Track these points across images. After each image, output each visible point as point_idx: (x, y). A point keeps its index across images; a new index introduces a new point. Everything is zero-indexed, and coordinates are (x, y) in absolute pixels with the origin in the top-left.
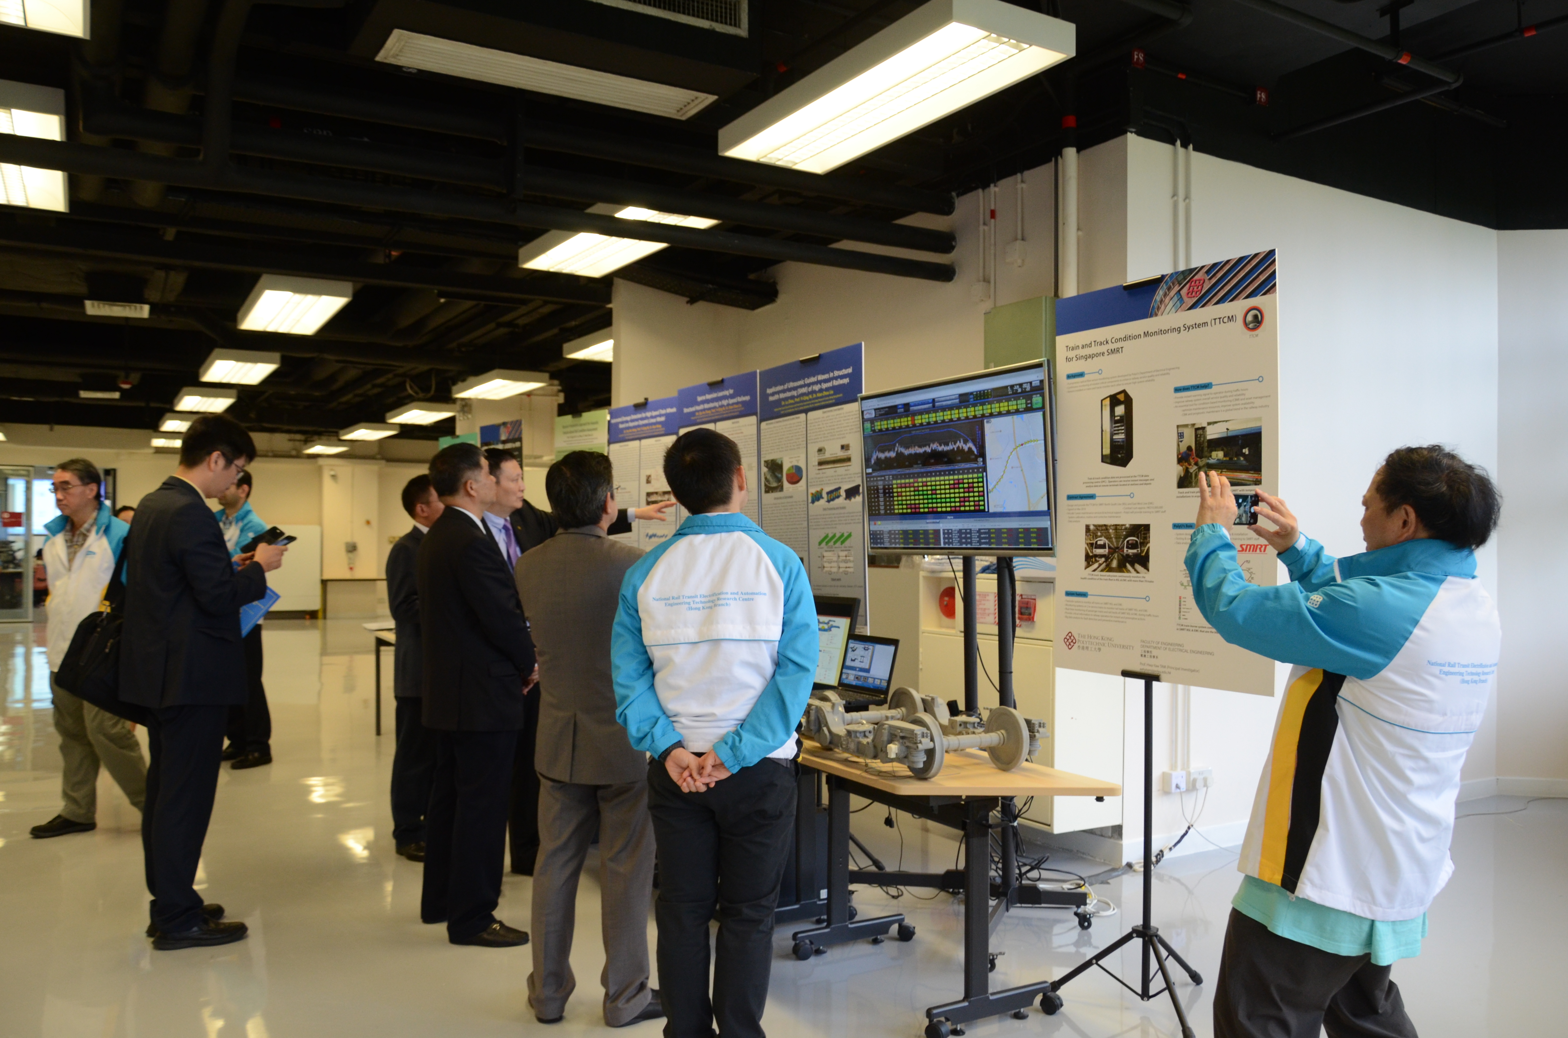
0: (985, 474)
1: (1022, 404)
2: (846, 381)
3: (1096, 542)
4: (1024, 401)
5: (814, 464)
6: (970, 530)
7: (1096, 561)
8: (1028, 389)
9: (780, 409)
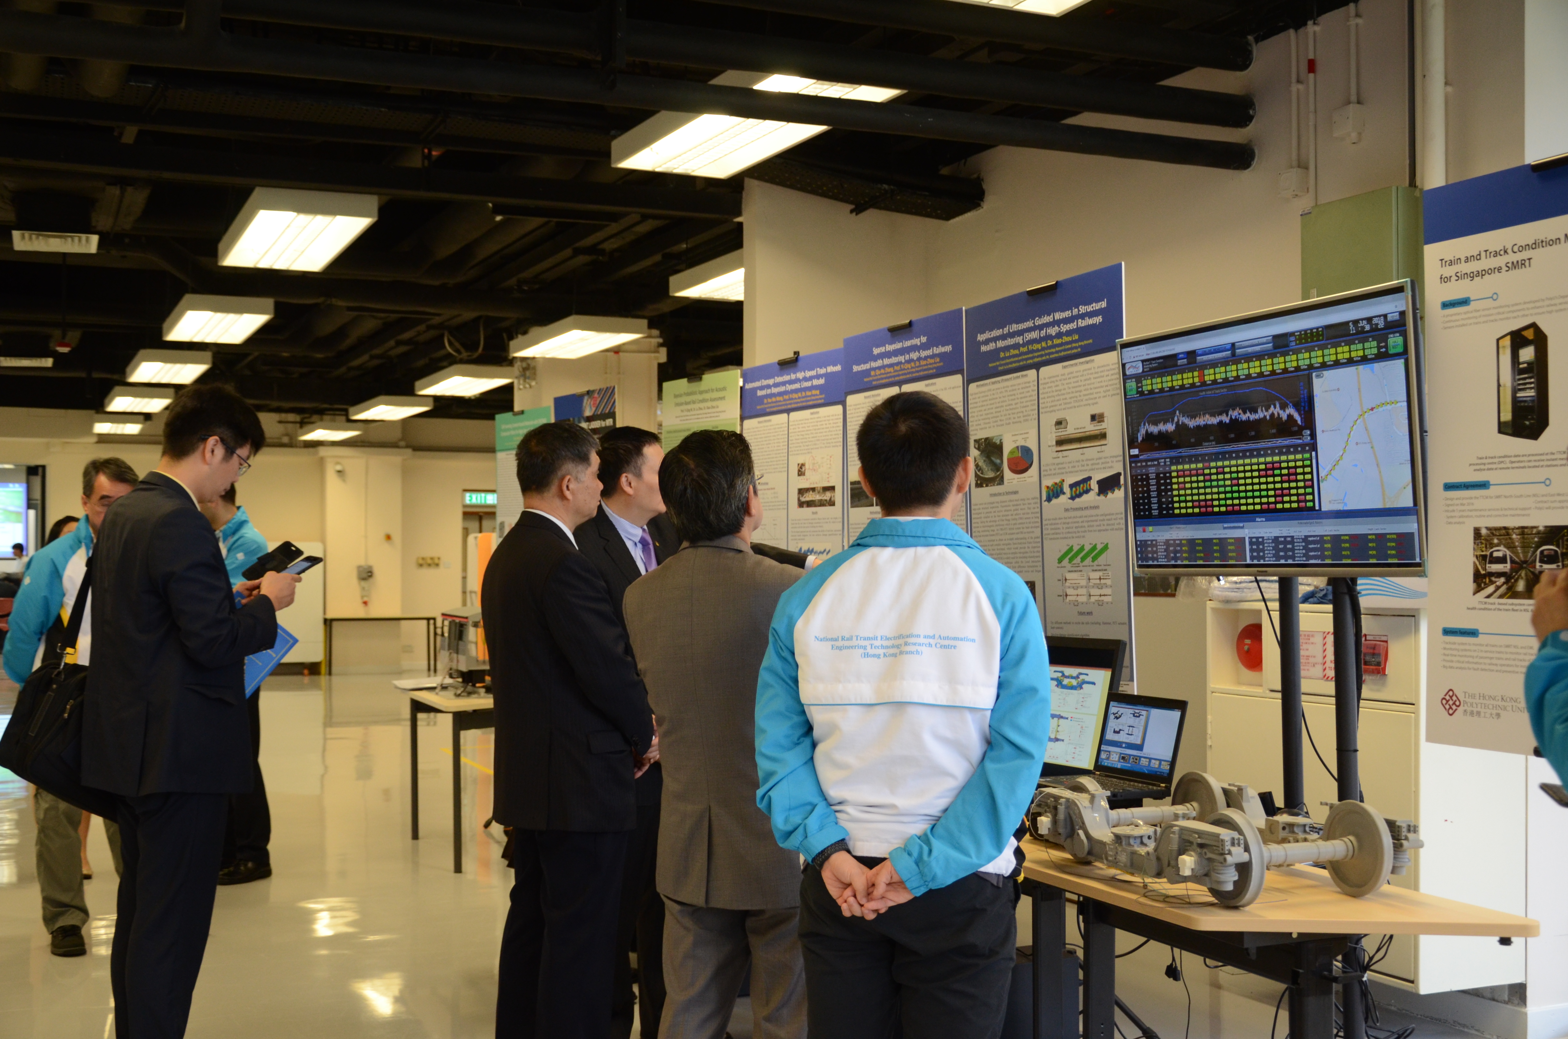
0: (1314, 453)
1: (1371, 348)
2: (1098, 320)
3: (1491, 553)
4: (1374, 344)
5: (1050, 444)
6: (1292, 537)
7: (1492, 583)
8: (1381, 325)
9: (998, 363)
